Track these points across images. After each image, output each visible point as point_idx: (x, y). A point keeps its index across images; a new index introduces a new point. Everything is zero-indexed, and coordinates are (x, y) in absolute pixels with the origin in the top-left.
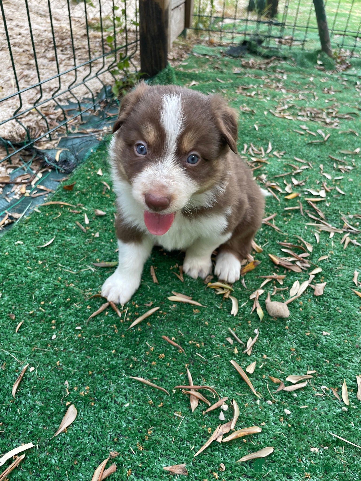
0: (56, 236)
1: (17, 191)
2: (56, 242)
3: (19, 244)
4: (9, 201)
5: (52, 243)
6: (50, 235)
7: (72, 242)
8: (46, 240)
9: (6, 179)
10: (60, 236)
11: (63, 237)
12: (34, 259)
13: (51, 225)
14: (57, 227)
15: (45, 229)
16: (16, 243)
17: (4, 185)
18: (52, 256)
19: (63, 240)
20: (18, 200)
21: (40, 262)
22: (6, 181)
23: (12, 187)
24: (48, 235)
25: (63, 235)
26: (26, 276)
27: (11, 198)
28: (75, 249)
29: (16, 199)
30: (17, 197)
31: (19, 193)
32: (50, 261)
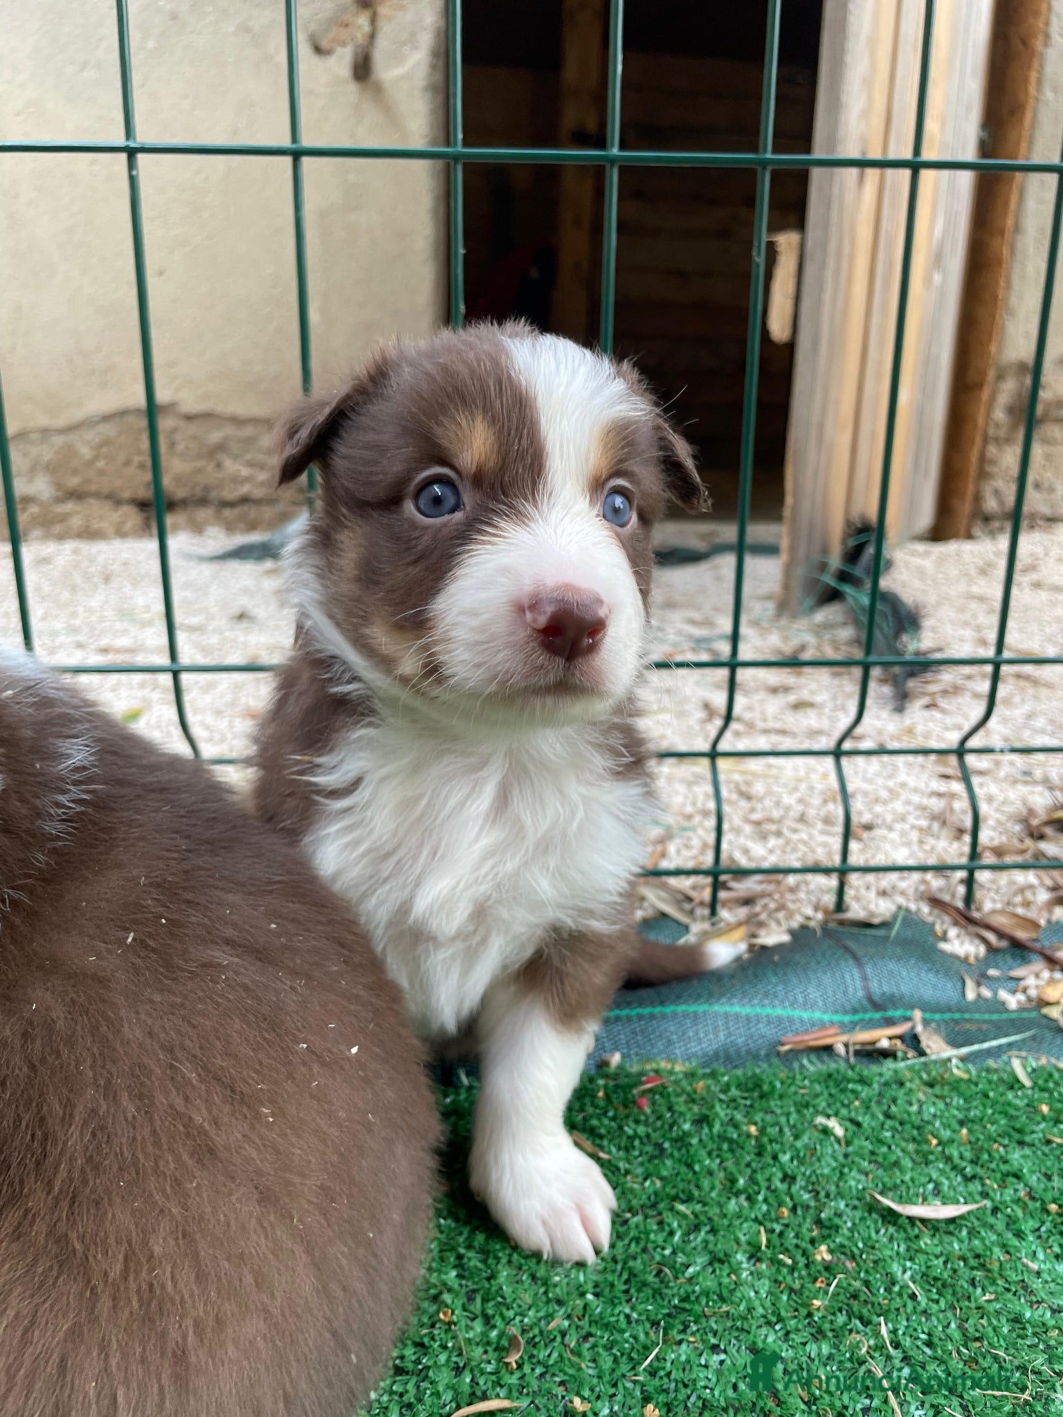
0: (995, 1210)
1: (1031, 981)
2: (973, 1233)
3: (826, 1131)
4: (971, 995)
5: (952, 1221)
6: (975, 1187)
7: (1036, 1284)
8: (937, 1192)
9: (1024, 928)
10: (1011, 1221)
11: (1019, 1235)
12: (819, 1222)
13: (1016, 1156)
14: (1033, 1180)
15: (978, 1150)
16: (820, 1120)
17: (1004, 944)
18: (896, 1268)
19: (1005, 1247)
20: (1007, 1011)
21: (823, 1253)
22: (1022, 935)
23: (1025, 961)
24: (968, 1179)
25: (1028, 1225)
26: (718, 1260)
27: (986, 993)
28: (1017, 1320)
29: (1003, 1003)
30: (1013, 1001)
31: (1033, 993)
32: (867, 1283)
